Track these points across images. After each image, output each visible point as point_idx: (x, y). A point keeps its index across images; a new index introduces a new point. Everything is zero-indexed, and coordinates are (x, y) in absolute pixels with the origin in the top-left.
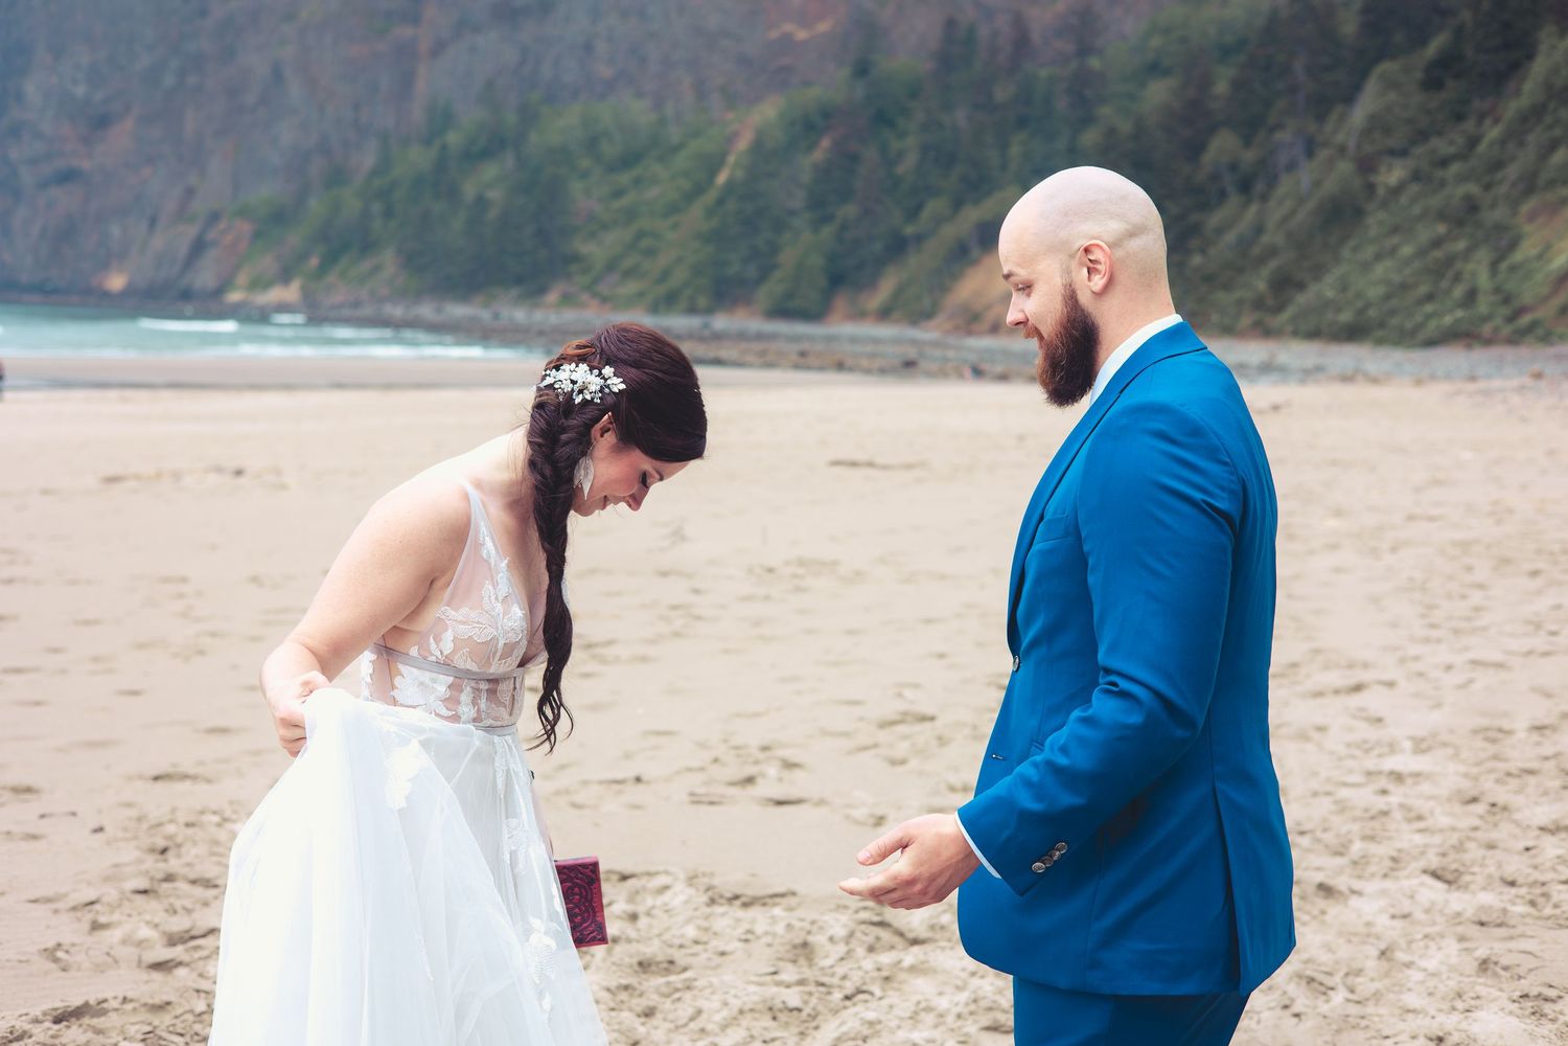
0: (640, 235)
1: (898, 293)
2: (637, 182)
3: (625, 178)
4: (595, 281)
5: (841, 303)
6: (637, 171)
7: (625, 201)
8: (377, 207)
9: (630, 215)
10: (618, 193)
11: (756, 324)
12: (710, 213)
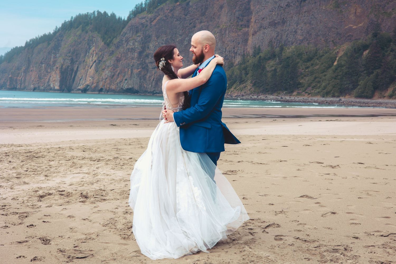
0: (315, 78)
1: (393, 92)
2: (312, 65)
3: (309, 64)
4: (306, 90)
5: (377, 94)
6: (312, 62)
7: (310, 69)
8: (243, 72)
9: (312, 73)
10: (307, 68)
11: (353, 99)
12: (334, 72)
